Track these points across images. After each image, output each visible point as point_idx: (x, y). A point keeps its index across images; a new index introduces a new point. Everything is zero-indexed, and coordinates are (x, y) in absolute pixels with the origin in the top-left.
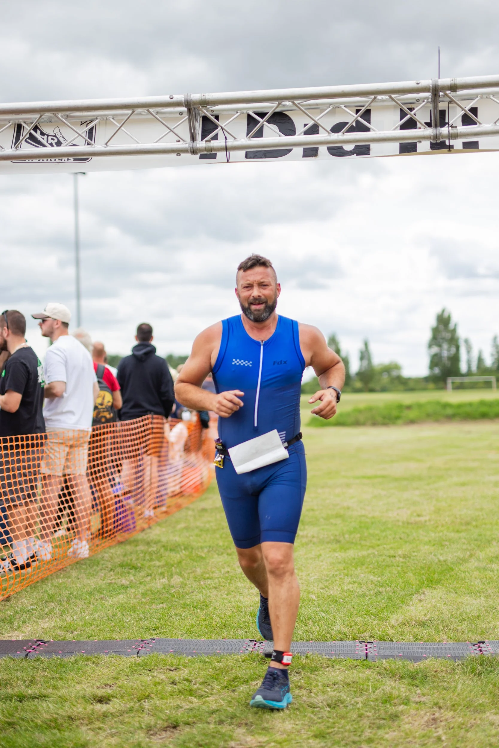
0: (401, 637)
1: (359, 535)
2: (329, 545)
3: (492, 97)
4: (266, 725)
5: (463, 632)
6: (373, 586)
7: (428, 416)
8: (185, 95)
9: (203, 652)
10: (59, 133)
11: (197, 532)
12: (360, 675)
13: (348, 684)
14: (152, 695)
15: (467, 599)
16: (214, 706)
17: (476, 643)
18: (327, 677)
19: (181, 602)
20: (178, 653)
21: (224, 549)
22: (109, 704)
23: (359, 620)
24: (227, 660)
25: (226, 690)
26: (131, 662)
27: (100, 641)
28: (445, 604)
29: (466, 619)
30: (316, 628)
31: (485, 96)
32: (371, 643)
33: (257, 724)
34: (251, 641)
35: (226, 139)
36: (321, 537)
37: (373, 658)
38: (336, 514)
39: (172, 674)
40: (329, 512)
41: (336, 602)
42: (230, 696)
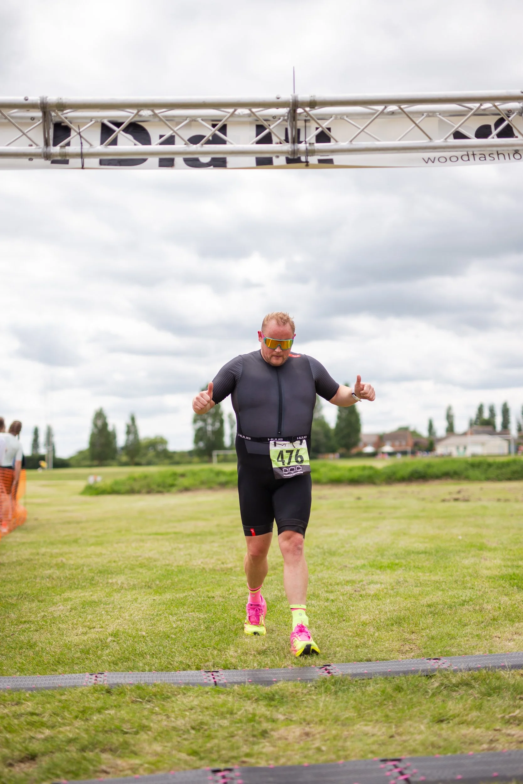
0: (245, 665)
1: (170, 581)
2: (144, 590)
3: (345, 118)
4: (133, 749)
6: (201, 622)
7: (202, 483)
8: (40, 97)
9: (44, 687)
12: (216, 699)
13: (207, 708)
16: (71, 736)
17: (321, 666)
18: (183, 702)
20: (16, 689)
21: (34, 597)
24: (70, 692)
25: (78, 720)
28: (278, 635)
30: (155, 661)
31: (339, 117)
32: (216, 672)
33: (124, 749)
34: (92, 674)
35: (82, 146)
36: (131, 584)
37: (224, 685)
38: (140, 564)
39: (14, 708)
40: (132, 562)
41: (169, 637)
42: (84, 725)
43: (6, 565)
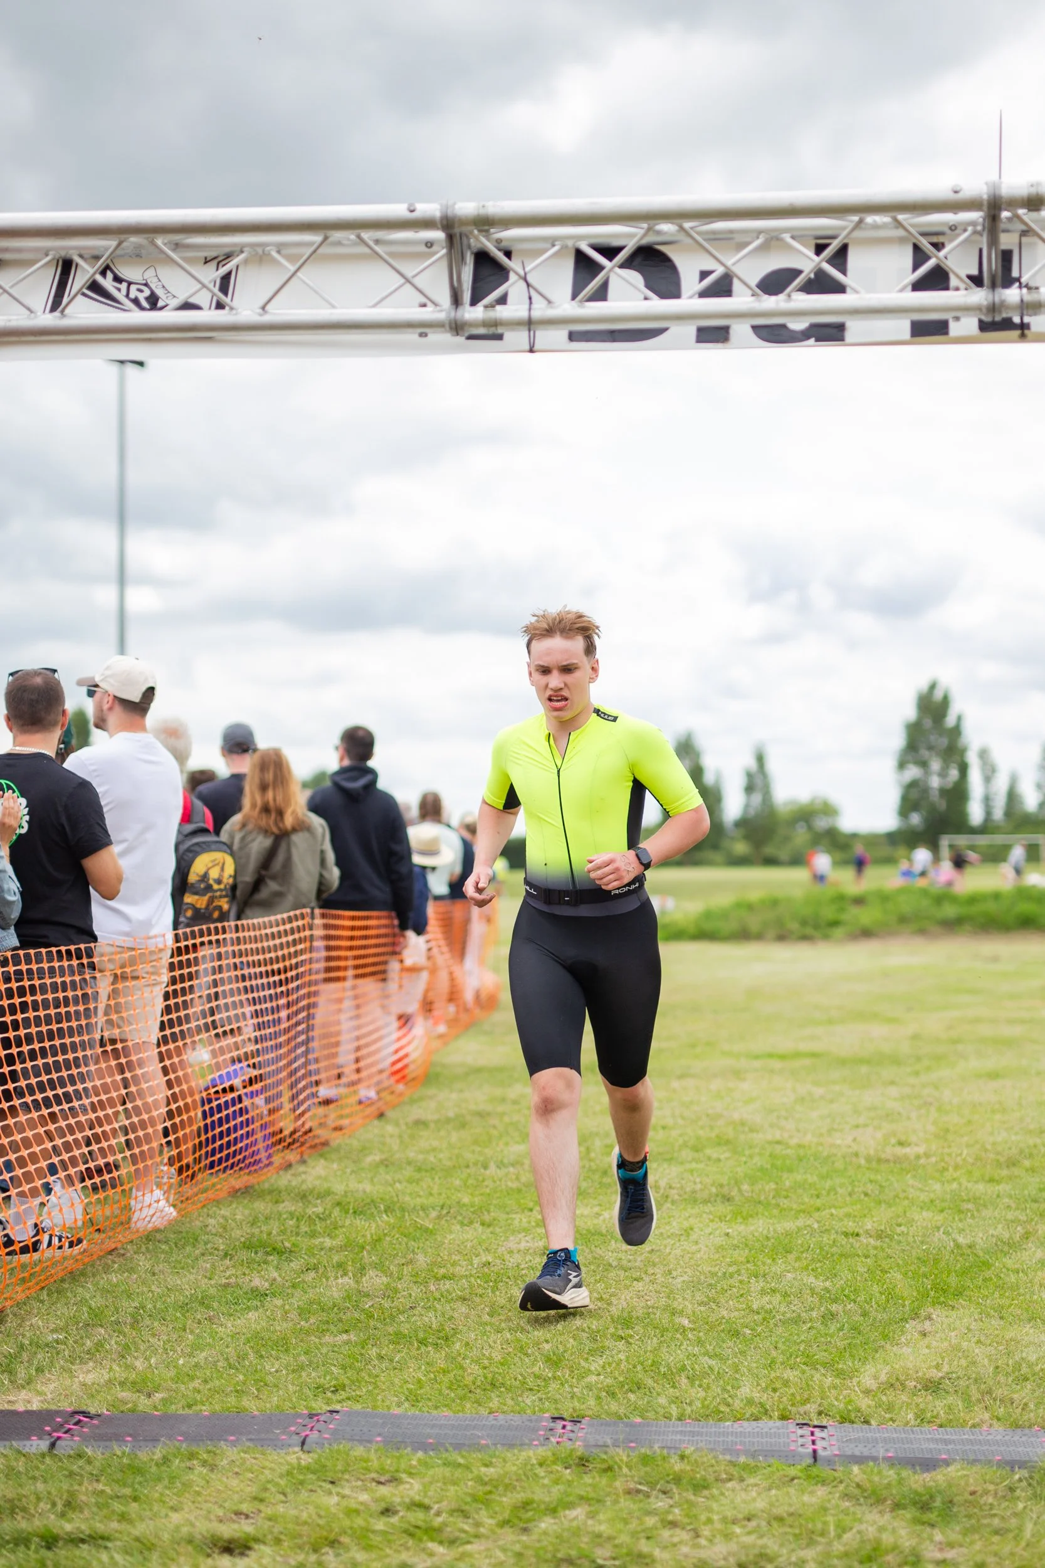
0: (888, 1416)
1: (773, 1186)
2: (709, 1208)
5: (1026, 1404)
6: (816, 1300)
7: (903, 920)
8: (440, 205)
9: (451, 1444)
10: (156, 280)
11: (408, 1172)
12: (806, 1498)
13: (780, 1519)
14: (345, 1539)
15: (1027, 1332)
18: (732, 1502)
19: (391, 1330)
20: (394, 1443)
21: (473, 1213)
22: (247, 1556)
23: (789, 1374)
24: (505, 1461)
25: (507, 1530)
26: (288, 1464)
27: (214, 1414)
28: (979, 1342)
29: (1029, 1376)
30: (697, 1393)
32: (823, 1427)
34: (554, 1419)
35: (531, 303)
36: (688, 1189)
37: (829, 1462)
38: (717, 1136)
39: (384, 1490)
40: (701, 1133)
41: (736, 1334)
42: (519, 1542)
43: (432, 1125)
